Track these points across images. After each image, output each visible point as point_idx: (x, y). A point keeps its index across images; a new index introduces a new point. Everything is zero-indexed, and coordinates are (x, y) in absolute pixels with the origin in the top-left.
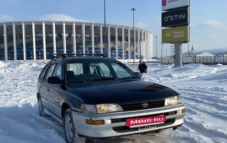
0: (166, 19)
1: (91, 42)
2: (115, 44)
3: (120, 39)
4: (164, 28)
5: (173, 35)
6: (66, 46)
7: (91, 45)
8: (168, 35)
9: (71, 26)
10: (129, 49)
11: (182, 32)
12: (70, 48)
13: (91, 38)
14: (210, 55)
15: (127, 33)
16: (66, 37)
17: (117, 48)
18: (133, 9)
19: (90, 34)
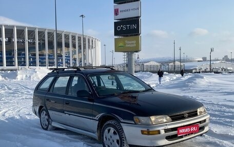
0: (119, 28)
1: (35, 48)
2: (61, 50)
3: (67, 45)
4: (117, 37)
5: (125, 44)
6: (6, 52)
7: (35, 51)
8: (121, 44)
9: (12, 30)
10: (76, 56)
11: (134, 42)
12: (10, 54)
13: (34, 43)
14: (156, 64)
15: (74, 39)
16: (6, 42)
17: (64, 55)
18: (82, 16)
19: (34, 39)
